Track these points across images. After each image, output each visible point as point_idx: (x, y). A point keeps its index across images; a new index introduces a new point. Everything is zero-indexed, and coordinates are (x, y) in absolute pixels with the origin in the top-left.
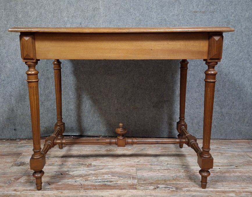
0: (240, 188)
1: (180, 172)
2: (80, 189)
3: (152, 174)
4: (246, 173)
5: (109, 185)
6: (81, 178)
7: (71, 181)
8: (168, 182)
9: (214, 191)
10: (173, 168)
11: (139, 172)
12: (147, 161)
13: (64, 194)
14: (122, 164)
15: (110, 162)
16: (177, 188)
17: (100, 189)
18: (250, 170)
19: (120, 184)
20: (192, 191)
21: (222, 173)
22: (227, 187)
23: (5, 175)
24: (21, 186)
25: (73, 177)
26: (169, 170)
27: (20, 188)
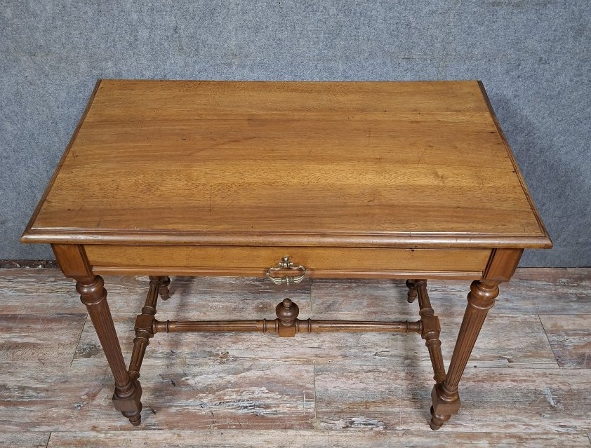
0: (502, 425)
1: (397, 378)
2: (212, 425)
3: (343, 385)
4: (525, 381)
5: (263, 417)
6: (211, 396)
7: (191, 405)
8: (372, 408)
9: (452, 433)
10: (384, 366)
11: (319, 377)
12: (337, 345)
13: (183, 439)
14: (287, 355)
15: (265, 348)
16: (386, 426)
17: (248, 427)
18: (534, 373)
19: (283, 413)
20: (412, 434)
21: (478, 381)
22: (479, 423)
23: (67, 385)
24: (104, 416)
25: (195, 392)
26: (376, 374)
27: (103, 423)
